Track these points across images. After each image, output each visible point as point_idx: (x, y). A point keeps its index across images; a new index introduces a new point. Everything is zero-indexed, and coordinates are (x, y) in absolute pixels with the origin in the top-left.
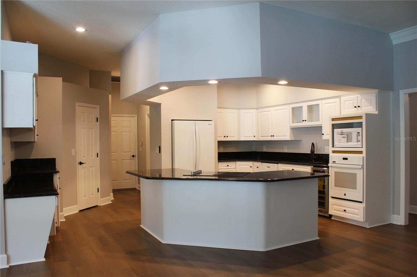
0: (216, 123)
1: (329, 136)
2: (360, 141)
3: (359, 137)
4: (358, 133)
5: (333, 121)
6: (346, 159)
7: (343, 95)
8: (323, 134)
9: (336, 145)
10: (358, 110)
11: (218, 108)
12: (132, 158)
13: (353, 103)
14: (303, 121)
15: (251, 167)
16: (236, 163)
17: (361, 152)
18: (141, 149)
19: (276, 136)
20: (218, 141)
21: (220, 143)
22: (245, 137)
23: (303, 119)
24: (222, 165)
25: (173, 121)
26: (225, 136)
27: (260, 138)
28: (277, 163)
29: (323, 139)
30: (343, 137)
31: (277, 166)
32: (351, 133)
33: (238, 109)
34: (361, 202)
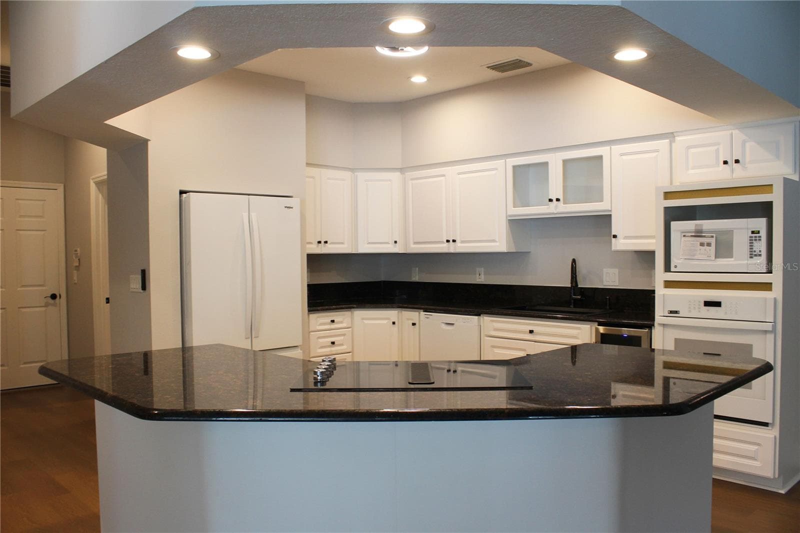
0: (303, 203)
1: (654, 241)
2: (760, 255)
3: (755, 244)
4: (753, 232)
5: (665, 199)
6: (717, 304)
7: (682, 132)
8: (615, 236)
9: (676, 267)
10: (732, 171)
11: (308, 164)
12: (51, 301)
13: (717, 151)
14: (551, 200)
15: (394, 323)
16: (352, 314)
17: (767, 286)
18: (75, 278)
19: (462, 242)
20: (308, 255)
21: (314, 261)
22: (369, 243)
23: (548, 194)
24: (318, 319)
25: (184, 195)
26: (320, 242)
27: (413, 246)
28: (478, 315)
29: (613, 248)
30: (702, 244)
31: (479, 321)
32: (730, 232)
33: (352, 170)
34: (765, 424)
